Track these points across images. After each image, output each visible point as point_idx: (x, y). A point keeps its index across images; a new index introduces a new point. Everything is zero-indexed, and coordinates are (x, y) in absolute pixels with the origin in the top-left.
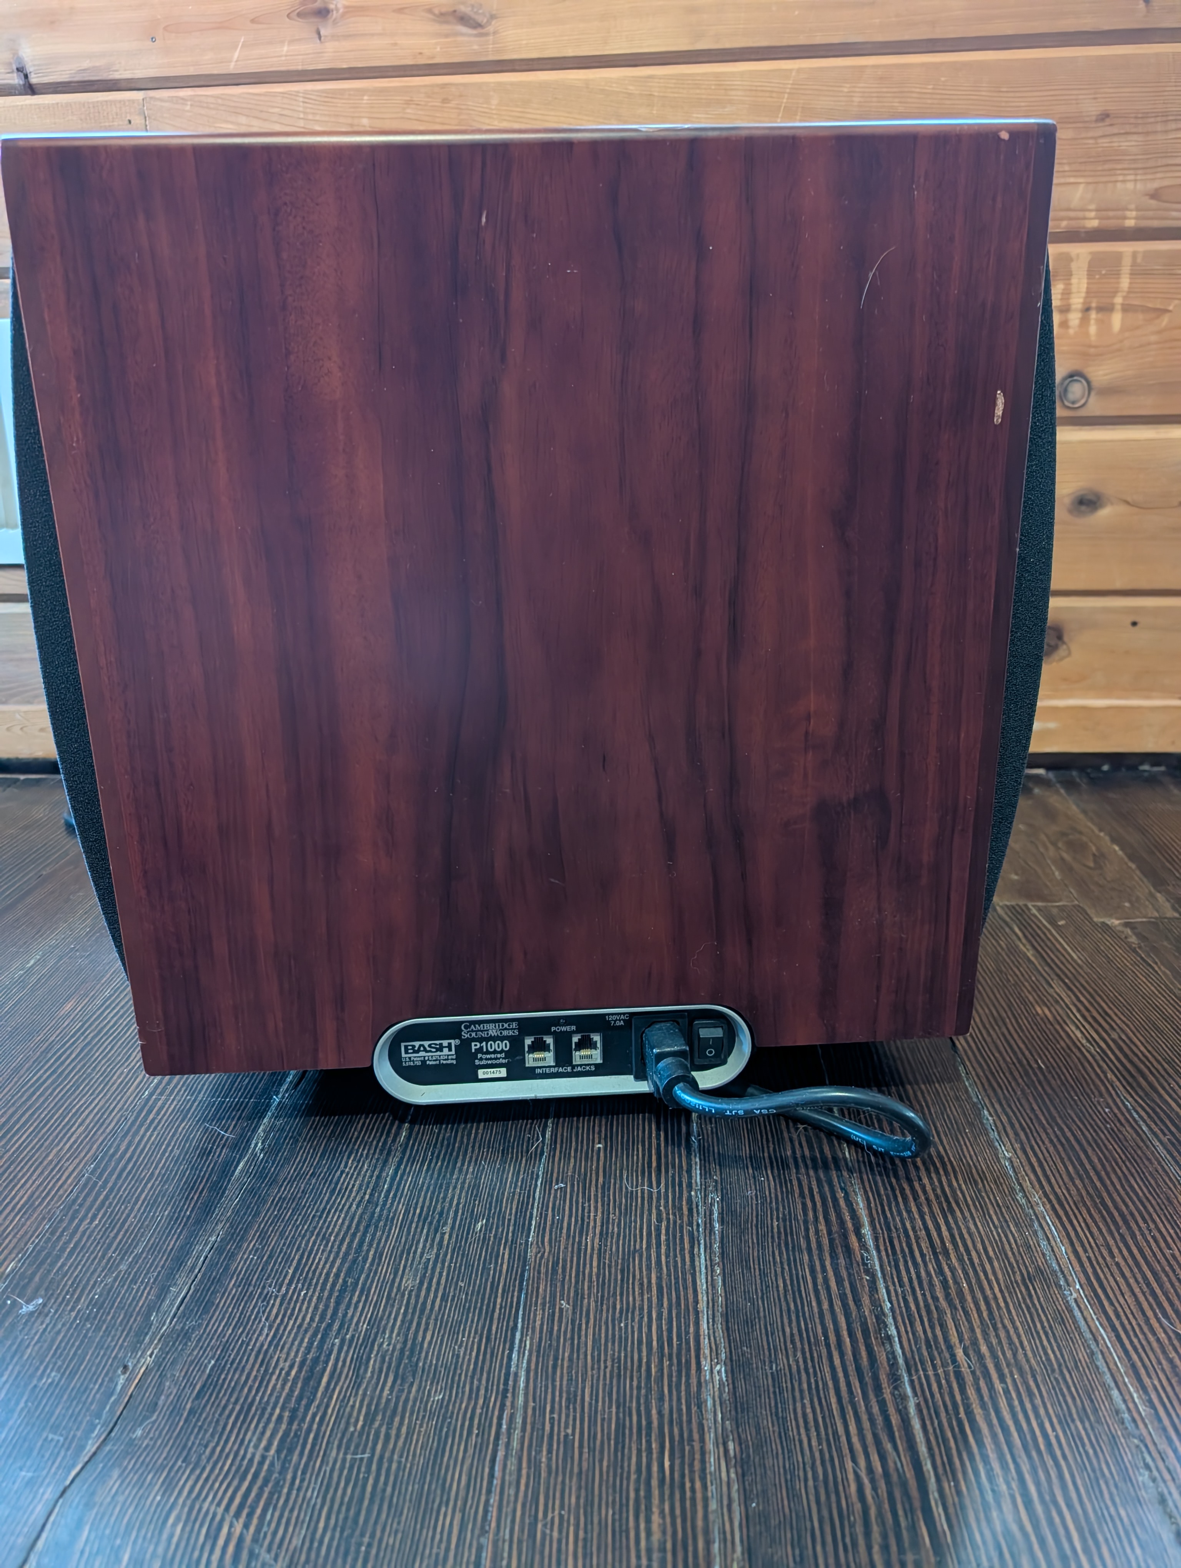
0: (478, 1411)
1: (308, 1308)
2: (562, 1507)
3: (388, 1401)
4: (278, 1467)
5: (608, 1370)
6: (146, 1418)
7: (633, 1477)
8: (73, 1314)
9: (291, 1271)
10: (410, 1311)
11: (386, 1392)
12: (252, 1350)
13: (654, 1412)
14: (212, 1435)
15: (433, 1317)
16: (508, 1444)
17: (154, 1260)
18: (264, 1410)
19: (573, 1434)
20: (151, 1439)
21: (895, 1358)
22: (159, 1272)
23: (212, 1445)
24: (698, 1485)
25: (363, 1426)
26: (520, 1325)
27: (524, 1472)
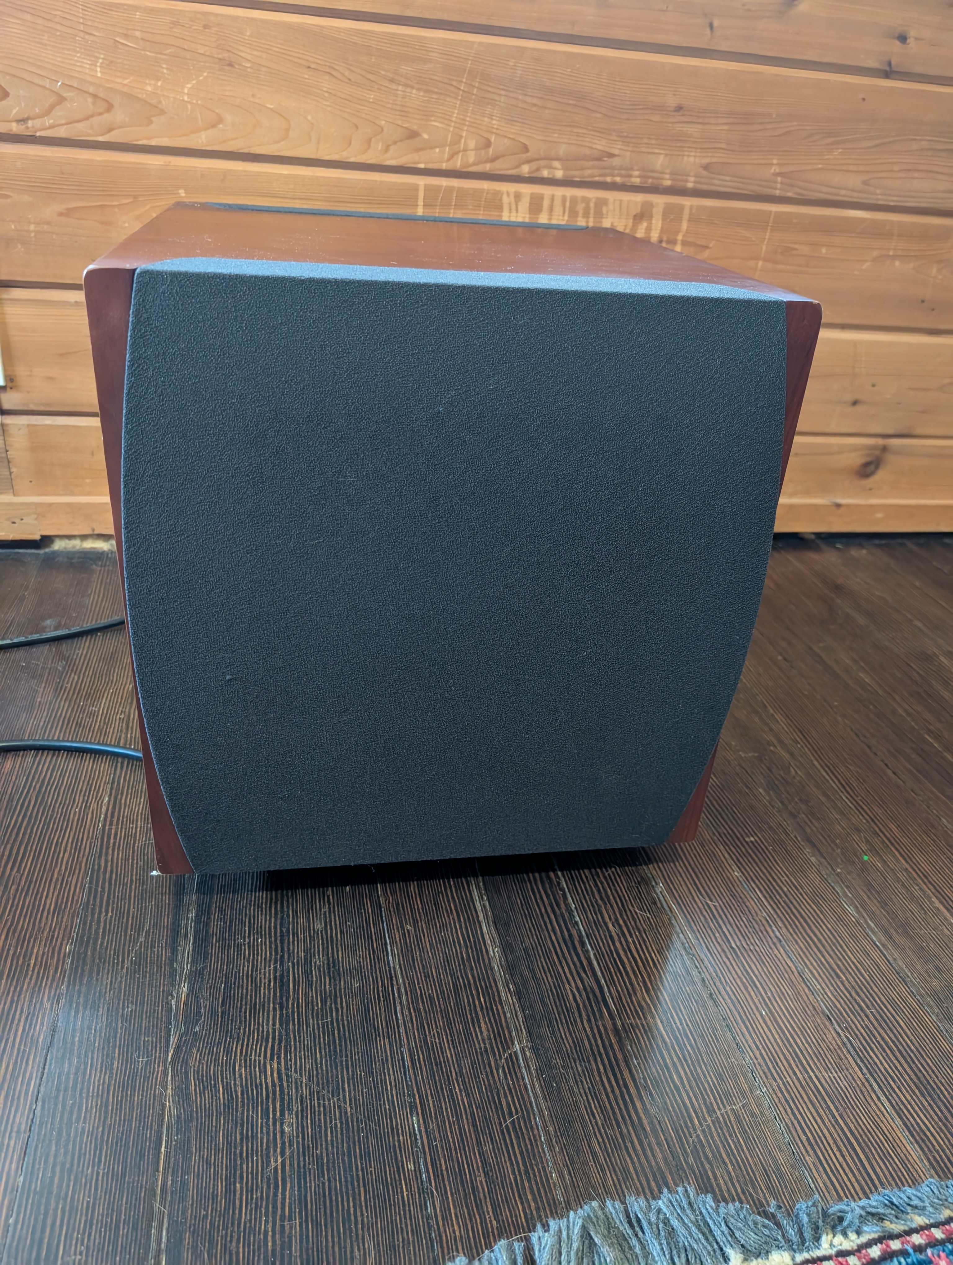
0: (380, 989)
1: (266, 948)
2: (437, 1028)
3: (330, 991)
4: (284, 1033)
5: (441, 959)
6: (197, 1021)
7: (467, 1008)
8: (125, 971)
9: (247, 929)
10: (325, 942)
11: (328, 987)
12: (243, 975)
13: (470, 976)
14: (241, 1022)
15: (339, 943)
16: (401, 1003)
17: (160, 933)
18: (264, 1005)
19: (433, 993)
20: (206, 1030)
21: (581, 933)
22: (166, 940)
23: (242, 1028)
24: (499, 1007)
25: (322, 1005)
26: (388, 942)
27: (413, 1014)
